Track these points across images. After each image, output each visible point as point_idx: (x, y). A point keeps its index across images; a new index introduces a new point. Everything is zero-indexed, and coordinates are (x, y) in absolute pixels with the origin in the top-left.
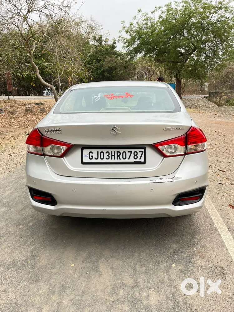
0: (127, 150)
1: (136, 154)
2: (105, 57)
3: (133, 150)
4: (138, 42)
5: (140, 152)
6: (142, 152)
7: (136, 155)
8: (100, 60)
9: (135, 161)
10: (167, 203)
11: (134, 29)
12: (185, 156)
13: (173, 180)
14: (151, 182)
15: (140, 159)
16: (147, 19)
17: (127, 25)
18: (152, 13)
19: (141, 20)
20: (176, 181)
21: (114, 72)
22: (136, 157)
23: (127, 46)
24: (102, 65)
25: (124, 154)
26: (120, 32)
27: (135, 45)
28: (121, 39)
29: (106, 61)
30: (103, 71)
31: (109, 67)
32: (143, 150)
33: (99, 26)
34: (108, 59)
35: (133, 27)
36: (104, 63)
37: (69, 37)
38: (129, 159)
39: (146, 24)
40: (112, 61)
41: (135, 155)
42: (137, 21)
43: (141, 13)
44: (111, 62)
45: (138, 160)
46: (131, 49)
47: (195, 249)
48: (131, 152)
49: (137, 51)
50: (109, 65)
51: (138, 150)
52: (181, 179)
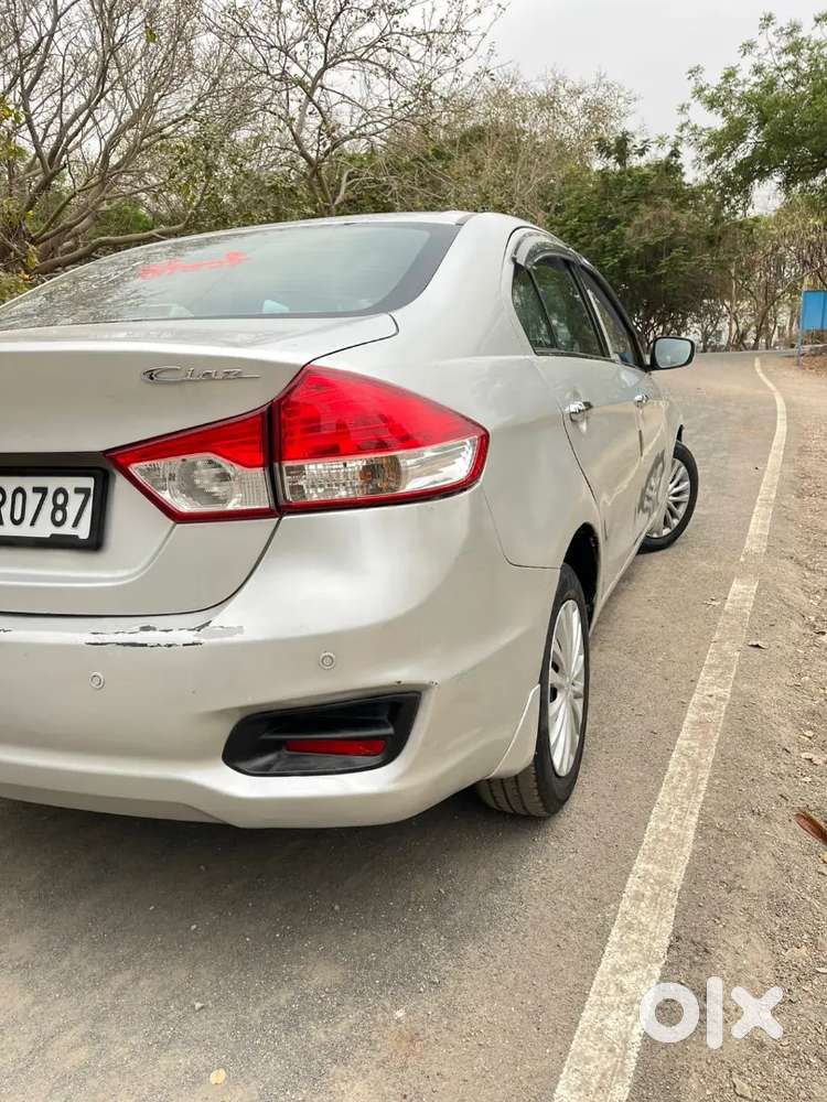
0: (28, 483)
1: (60, 499)
2: (635, 209)
3: (52, 483)
4: (753, 137)
5: (78, 491)
6: (85, 491)
7: (63, 508)
8: (616, 222)
9: (52, 535)
10: (196, 756)
11: (737, 92)
12: (278, 522)
13: (196, 640)
14: (94, 639)
15: (75, 524)
16: (795, 48)
17: (712, 79)
18: (818, 20)
19: (769, 57)
20: (213, 647)
21: (663, 262)
22: (59, 516)
23: (711, 159)
24: (620, 237)
25: (19, 497)
26: (683, 109)
27: (743, 152)
28: (686, 132)
29: (636, 222)
30: (624, 263)
31: (646, 245)
32: (88, 483)
33: (628, 102)
34: (646, 214)
35: (736, 85)
36: (629, 231)
37: (512, 152)
38: (32, 524)
39: (793, 66)
40: (662, 220)
41: (57, 507)
42: (756, 61)
43: (772, 29)
44: (657, 226)
45: (66, 530)
46: (729, 165)
47: (400, 1014)
48: (44, 491)
49: (751, 171)
50: (646, 237)
51: (70, 483)
52: (238, 638)
